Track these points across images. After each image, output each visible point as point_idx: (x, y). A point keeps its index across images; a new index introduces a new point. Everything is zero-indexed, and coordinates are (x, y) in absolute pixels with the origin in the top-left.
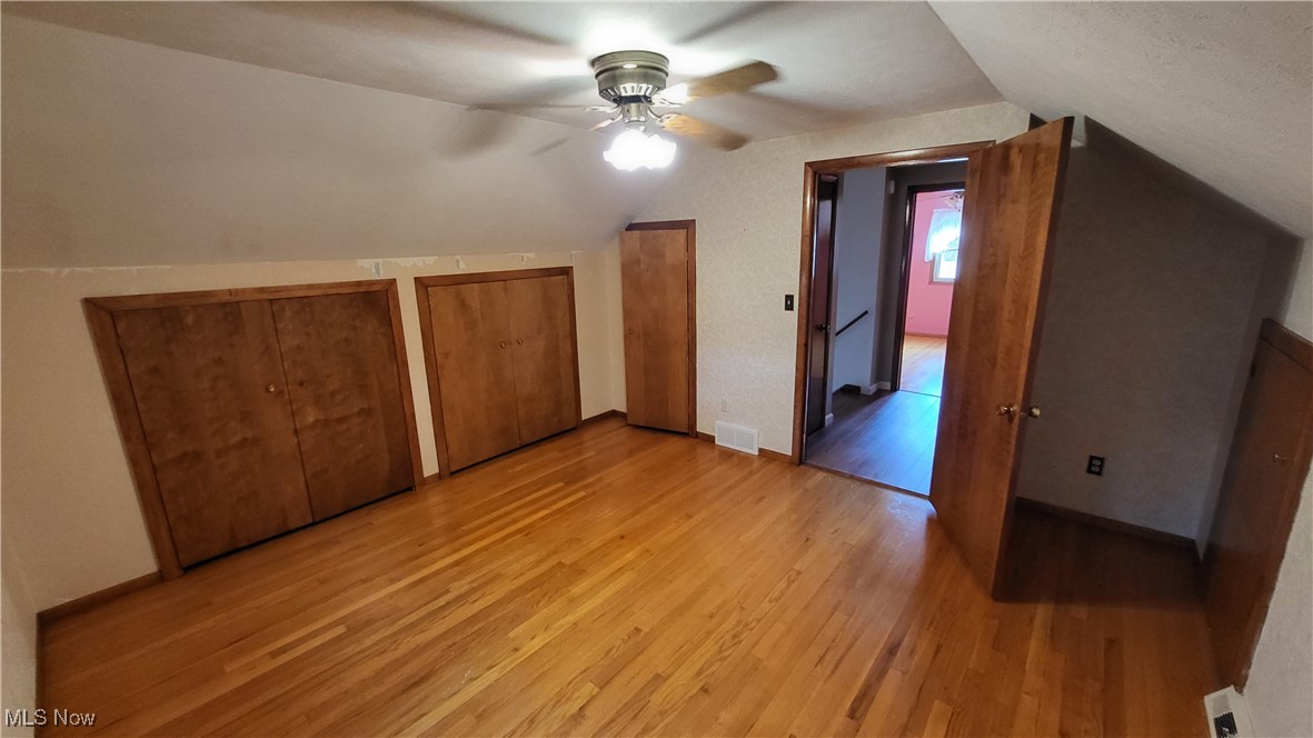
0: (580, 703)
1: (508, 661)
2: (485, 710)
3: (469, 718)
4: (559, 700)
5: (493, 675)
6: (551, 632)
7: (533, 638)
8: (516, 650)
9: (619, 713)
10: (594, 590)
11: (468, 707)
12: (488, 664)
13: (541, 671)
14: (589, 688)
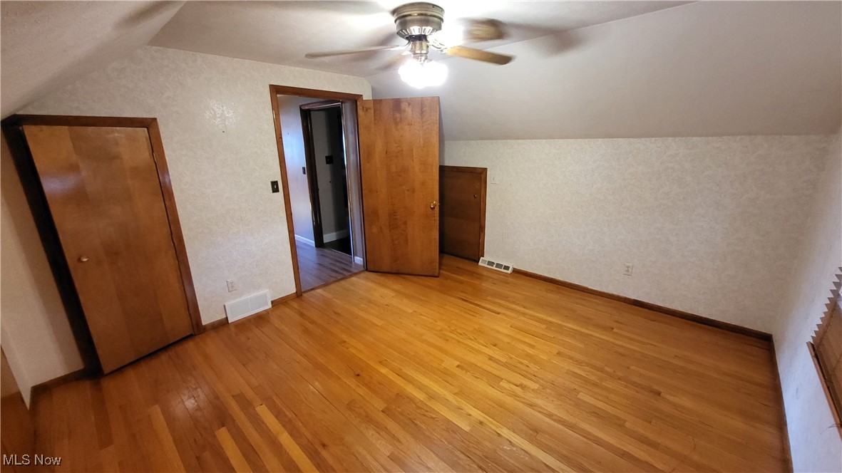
0: (514, 387)
1: (490, 425)
2: (531, 430)
3: (539, 437)
4: (515, 396)
5: (505, 432)
6: (463, 406)
7: (470, 415)
8: (481, 423)
9: (516, 372)
10: (421, 387)
11: (531, 440)
12: (496, 437)
13: (496, 406)
14: (503, 384)
